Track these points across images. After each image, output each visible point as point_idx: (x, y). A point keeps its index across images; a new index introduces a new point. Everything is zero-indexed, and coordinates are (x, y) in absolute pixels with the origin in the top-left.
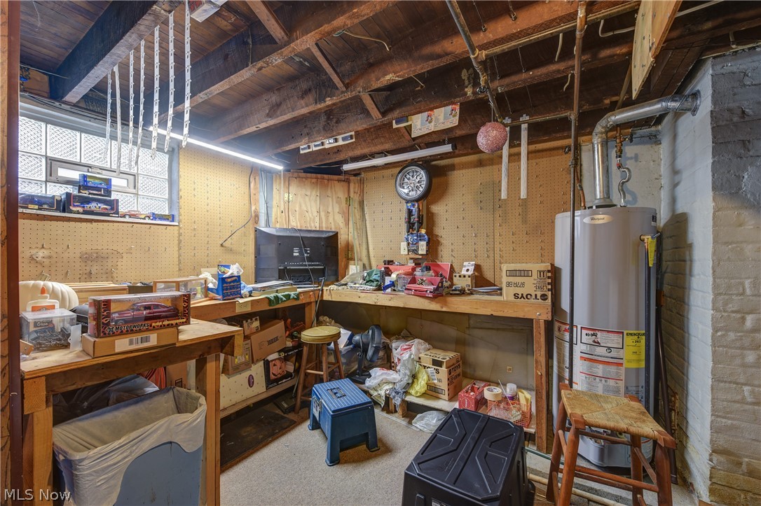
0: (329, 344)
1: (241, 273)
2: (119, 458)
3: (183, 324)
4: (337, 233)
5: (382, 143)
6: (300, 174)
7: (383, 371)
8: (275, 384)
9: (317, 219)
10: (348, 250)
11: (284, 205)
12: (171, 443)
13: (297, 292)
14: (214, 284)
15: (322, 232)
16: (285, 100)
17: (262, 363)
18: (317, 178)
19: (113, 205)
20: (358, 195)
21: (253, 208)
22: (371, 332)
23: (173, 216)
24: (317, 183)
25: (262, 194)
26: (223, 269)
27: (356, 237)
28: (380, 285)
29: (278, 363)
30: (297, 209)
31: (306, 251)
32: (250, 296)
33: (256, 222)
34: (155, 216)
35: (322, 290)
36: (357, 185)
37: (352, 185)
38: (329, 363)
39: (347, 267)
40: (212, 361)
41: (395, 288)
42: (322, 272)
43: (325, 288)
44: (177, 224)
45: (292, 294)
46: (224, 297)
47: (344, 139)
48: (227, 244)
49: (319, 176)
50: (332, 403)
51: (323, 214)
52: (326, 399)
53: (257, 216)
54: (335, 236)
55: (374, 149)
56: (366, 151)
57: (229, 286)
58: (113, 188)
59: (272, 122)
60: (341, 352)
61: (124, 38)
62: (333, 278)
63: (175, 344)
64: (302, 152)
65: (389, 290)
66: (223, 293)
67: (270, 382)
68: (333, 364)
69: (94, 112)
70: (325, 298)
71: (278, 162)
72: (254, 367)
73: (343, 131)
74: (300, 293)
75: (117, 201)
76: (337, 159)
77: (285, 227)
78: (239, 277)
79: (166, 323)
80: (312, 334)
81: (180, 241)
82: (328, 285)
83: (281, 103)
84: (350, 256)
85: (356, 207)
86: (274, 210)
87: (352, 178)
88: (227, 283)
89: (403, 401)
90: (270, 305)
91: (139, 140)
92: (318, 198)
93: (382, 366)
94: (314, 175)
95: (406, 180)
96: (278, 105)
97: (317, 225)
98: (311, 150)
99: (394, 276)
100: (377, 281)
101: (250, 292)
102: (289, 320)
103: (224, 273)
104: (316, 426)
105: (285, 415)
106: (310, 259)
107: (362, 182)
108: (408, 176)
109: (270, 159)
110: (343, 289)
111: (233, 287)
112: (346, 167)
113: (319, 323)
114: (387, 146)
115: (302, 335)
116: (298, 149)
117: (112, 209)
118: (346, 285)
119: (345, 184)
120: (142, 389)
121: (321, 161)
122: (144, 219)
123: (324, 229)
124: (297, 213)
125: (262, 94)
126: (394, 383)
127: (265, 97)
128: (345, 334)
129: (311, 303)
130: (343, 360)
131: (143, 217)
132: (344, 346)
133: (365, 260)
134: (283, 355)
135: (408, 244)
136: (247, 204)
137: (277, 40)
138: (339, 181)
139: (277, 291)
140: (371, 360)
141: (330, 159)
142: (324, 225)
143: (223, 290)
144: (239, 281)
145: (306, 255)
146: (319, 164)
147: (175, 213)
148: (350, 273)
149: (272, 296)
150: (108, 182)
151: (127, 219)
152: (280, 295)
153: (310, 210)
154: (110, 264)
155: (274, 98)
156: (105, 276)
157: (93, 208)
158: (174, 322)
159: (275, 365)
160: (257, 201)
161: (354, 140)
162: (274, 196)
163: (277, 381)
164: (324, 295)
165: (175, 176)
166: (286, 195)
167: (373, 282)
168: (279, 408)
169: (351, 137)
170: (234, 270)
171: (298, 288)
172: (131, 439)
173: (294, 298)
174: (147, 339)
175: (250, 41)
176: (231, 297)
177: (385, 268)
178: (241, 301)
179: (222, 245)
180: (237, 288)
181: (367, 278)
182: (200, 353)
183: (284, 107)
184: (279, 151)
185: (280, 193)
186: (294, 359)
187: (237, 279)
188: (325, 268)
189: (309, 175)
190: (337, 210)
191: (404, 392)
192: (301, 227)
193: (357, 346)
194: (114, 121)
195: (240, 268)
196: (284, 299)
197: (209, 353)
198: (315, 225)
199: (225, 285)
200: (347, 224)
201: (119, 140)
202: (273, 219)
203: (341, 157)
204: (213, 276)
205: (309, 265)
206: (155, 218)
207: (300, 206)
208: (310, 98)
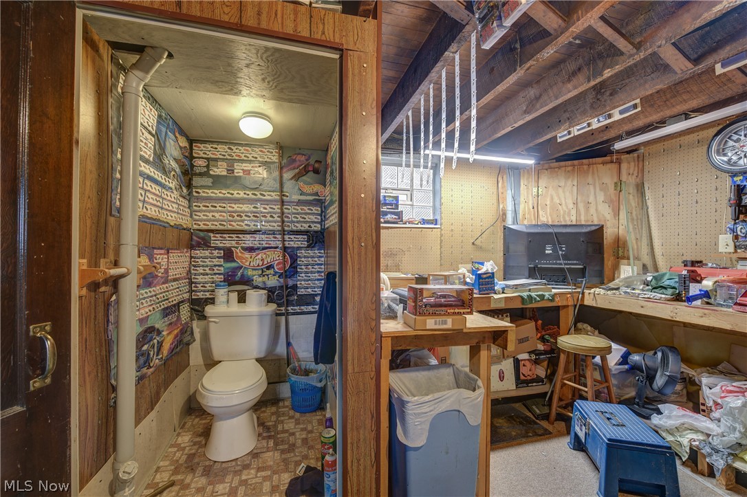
0: (594, 357)
1: (495, 270)
2: (428, 410)
3: (468, 313)
4: (603, 226)
5: (685, 101)
6: (551, 164)
7: (684, 412)
8: (525, 385)
9: (574, 212)
10: (618, 247)
11: (533, 201)
12: (459, 411)
13: (552, 293)
14: (471, 279)
15: (582, 226)
16: (545, 90)
17: (511, 360)
18: (574, 166)
19: (400, 215)
20: (634, 177)
21: (501, 206)
22: (659, 354)
23: (436, 220)
24: (573, 170)
25: (509, 192)
26: (477, 265)
27: (631, 230)
28: (679, 294)
29: (527, 363)
30: (548, 203)
31: (561, 248)
32: (503, 293)
33: (504, 220)
34: (424, 221)
35: (583, 293)
36: (632, 164)
37: (624, 166)
38: (595, 380)
39: (616, 267)
40: (484, 350)
41: (712, 301)
42: (582, 273)
43: (587, 291)
44: (439, 226)
45: (547, 295)
46: (480, 291)
47: (621, 112)
48: (477, 242)
49: (576, 162)
50: (605, 429)
51: (581, 206)
52: (596, 422)
53: (504, 214)
54: (600, 230)
55: (668, 113)
56: (655, 117)
57: (485, 282)
58: (400, 202)
59: (529, 118)
60: (610, 370)
61: (420, 88)
62: (596, 280)
63: (462, 330)
64: (559, 140)
65: (698, 302)
66: (479, 288)
67: (520, 382)
68: (600, 382)
69: (389, 149)
70: (586, 303)
71: (528, 156)
72: (504, 363)
73: (621, 103)
74: (555, 294)
75: (402, 211)
76: (605, 138)
77: (534, 223)
78: (493, 273)
79: (457, 311)
80: (570, 341)
81: (441, 241)
82: (590, 288)
83: (541, 95)
84: (621, 253)
85: (631, 192)
86: (522, 206)
87: (624, 157)
88: (482, 279)
89: (729, 466)
90: (523, 304)
91: (412, 163)
92: (575, 188)
93: (681, 404)
94: (569, 163)
95: (731, 143)
96: (538, 98)
97: (574, 218)
98: (572, 135)
99: (708, 284)
100: (674, 288)
101: (503, 289)
102: (540, 322)
103: (478, 269)
104: (579, 446)
105: (538, 421)
106: (565, 257)
107: (641, 159)
108: (735, 137)
109: (519, 155)
110: (614, 294)
111: (488, 283)
112: (618, 146)
113: (578, 331)
114: (694, 104)
115: (559, 341)
116: (555, 137)
117: (399, 218)
118: (617, 289)
119: (614, 166)
120: (427, 359)
121: (580, 146)
122: (417, 224)
123: (583, 223)
124: (548, 207)
125: (519, 93)
126: (708, 435)
127: (522, 94)
128: (618, 350)
129: (568, 306)
130: (614, 381)
131: (417, 222)
132: (615, 365)
133: (646, 259)
134: (534, 357)
135: (736, 237)
136: (496, 204)
137: (552, 32)
138: (603, 163)
139: (530, 290)
140: (660, 391)
141: (594, 140)
142: (583, 218)
143: (479, 285)
144: (493, 277)
145: (560, 252)
146: (577, 148)
147: (438, 217)
148: (622, 276)
149: (525, 294)
150: (397, 198)
151: (408, 225)
152: (533, 294)
153: (564, 202)
154: (398, 259)
155: (532, 92)
156: (395, 268)
157: (389, 219)
158: (462, 311)
159: (524, 365)
160: (505, 199)
161: (639, 109)
162: (522, 192)
163: (527, 383)
164: (585, 299)
165: (438, 187)
166: (535, 190)
167: (665, 288)
168: (530, 411)
169: (635, 106)
170: (488, 267)
171: (553, 288)
172: (436, 397)
173: (549, 299)
174: (445, 323)
175: (518, 46)
176: (486, 292)
177: (688, 271)
178: (496, 296)
179: (473, 243)
180: (491, 284)
181: (653, 283)
182: (477, 341)
183: (545, 97)
184: (531, 145)
185: (528, 188)
186: (545, 363)
187: (491, 276)
188: (585, 268)
189: (563, 163)
190: (601, 197)
191: (730, 454)
192: (553, 222)
193: (635, 368)
194: (408, 153)
195: (494, 265)
196: (538, 299)
197: (484, 343)
198: (572, 219)
199: (481, 280)
200: (617, 213)
201: (412, 166)
202: (520, 216)
203: (612, 134)
204: (468, 271)
205: (565, 264)
206: (424, 223)
207: (552, 199)
208: (581, 77)
